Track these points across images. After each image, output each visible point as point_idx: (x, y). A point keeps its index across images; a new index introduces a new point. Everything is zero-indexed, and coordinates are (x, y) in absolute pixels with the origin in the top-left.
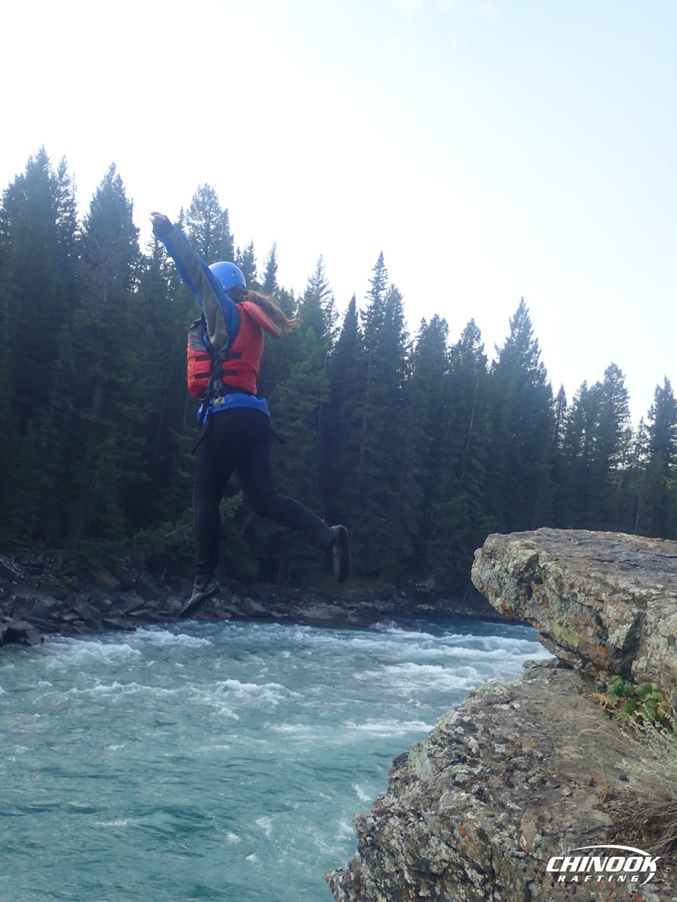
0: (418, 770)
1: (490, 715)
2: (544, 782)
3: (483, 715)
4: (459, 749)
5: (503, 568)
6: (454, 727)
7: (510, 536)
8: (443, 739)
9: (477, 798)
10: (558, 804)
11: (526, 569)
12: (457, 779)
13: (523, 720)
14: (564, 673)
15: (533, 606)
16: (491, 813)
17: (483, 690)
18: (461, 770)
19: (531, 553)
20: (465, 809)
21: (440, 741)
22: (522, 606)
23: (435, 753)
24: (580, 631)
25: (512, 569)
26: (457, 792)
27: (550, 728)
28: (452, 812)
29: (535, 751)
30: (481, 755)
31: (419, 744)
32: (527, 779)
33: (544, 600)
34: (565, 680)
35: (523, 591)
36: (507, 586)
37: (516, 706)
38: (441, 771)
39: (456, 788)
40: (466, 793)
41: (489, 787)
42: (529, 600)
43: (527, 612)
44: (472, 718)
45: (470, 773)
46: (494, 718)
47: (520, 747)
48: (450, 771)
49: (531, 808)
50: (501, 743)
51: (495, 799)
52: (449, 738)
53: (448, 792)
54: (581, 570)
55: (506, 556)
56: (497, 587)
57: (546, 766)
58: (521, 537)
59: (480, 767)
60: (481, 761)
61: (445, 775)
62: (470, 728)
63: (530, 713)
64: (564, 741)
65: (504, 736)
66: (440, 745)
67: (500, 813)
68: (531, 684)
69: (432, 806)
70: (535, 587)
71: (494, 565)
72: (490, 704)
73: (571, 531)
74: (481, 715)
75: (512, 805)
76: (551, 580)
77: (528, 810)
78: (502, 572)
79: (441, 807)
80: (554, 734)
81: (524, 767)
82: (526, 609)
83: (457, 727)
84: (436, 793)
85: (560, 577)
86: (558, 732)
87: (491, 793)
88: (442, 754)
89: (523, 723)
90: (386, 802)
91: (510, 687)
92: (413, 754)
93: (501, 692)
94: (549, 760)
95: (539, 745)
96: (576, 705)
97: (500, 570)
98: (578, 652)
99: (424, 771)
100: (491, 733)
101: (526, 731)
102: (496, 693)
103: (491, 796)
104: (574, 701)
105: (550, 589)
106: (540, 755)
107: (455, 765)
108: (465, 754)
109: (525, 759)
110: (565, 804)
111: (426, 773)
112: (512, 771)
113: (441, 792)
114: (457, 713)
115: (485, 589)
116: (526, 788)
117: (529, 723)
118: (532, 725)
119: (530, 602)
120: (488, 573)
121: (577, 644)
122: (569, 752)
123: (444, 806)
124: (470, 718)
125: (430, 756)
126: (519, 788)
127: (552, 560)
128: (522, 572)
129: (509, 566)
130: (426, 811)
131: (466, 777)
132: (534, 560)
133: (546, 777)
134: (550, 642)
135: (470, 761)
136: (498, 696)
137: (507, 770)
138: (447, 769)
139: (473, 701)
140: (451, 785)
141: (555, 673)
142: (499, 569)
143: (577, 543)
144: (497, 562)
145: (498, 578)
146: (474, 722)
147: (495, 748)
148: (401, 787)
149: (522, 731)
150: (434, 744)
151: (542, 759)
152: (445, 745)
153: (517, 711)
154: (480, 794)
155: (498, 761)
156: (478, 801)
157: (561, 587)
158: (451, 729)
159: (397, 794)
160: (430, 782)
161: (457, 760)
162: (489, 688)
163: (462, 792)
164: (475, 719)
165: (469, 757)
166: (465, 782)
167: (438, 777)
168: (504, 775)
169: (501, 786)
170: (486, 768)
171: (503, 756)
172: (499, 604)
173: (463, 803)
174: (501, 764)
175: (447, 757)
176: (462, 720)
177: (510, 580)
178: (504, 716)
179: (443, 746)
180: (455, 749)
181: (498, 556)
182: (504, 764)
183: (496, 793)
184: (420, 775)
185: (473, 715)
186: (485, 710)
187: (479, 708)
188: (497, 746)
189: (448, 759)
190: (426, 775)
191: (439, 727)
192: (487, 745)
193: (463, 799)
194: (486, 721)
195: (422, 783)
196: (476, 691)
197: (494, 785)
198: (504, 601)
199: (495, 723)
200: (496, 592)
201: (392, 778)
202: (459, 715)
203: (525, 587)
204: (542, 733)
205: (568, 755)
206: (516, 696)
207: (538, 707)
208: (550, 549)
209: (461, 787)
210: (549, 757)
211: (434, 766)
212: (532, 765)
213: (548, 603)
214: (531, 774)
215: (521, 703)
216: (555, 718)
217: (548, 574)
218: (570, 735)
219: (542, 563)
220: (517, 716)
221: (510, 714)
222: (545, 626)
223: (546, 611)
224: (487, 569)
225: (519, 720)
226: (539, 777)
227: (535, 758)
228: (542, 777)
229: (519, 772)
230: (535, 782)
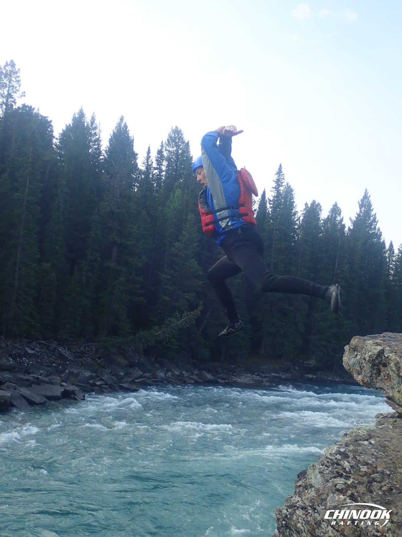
0: (313, 481)
1: (356, 447)
2: (392, 490)
3: (352, 448)
4: (339, 468)
5: (362, 357)
6: (335, 455)
7: (366, 338)
8: (328, 462)
9: (350, 499)
10: (400, 503)
11: (377, 358)
12: (337, 487)
13: (377, 451)
14: (401, 421)
15: (381, 380)
17: (352, 432)
18: (340, 482)
19: (379, 348)
21: (326, 463)
22: (374, 380)
23: (323, 470)
25: (368, 358)
26: (338, 495)
27: (394, 456)
28: (335, 507)
29: (385, 470)
30: (352, 472)
31: (313, 466)
32: (381, 488)
33: (388, 377)
35: (374, 372)
36: (365, 368)
37: (373, 442)
38: (328, 482)
39: (337, 493)
40: (343, 496)
41: (357, 492)
42: (379, 376)
43: (378, 384)
44: (346, 450)
45: (346, 483)
46: (359, 450)
47: (376, 468)
48: (333, 482)
50: (364, 465)
51: (361, 500)
52: (332, 462)
53: (332, 495)
55: (364, 350)
56: (359, 368)
57: (392, 480)
58: (373, 338)
59: (352, 480)
61: (330, 484)
62: (345, 456)
63: (382, 447)
65: (366, 461)
66: (326, 466)
68: (381, 428)
69: (323, 503)
70: (383, 369)
71: (356, 356)
72: (356, 441)
74: (351, 448)
76: (392, 364)
78: (362, 360)
79: (328, 504)
80: (397, 459)
81: (379, 480)
82: (377, 382)
83: (336, 455)
84: (325, 496)
85: (398, 363)
86: (399, 458)
87: (359, 496)
88: (327, 471)
89: (377, 453)
90: (293, 500)
91: (368, 431)
92: (310, 471)
93: (363, 433)
94: (394, 476)
95: (387, 467)
97: (361, 358)
99: (317, 481)
100: (358, 459)
101: (379, 458)
102: (360, 434)
103: (359, 498)
105: (392, 370)
106: (388, 473)
107: (336, 478)
108: (342, 472)
109: (379, 475)
112: (372, 483)
113: (328, 495)
114: (336, 446)
115: (351, 370)
116: (380, 493)
117: (381, 453)
118: (383, 454)
119: (380, 378)
120: (353, 360)
123: (330, 504)
124: (344, 450)
125: (320, 472)
126: (376, 494)
127: (392, 352)
128: (374, 360)
129: (366, 356)
130: (319, 506)
131: (343, 486)
132: (382, 352)
133: (393, 486)
134: (392, 402)
135: (345, 476)
136: (361, 436)
137: (368, 482)
138: (331, 481)
139: (346, 439)
140: (334, 491)
141: (396, 421)
142: (360, 357)
144: (359, 353)
145: (359, 363)
146: (347, 452)
147: (360, 468)
148: (303, 491)
149: (377, 458)
150: (323, 465)
151: (389, 475)
152: (329, 466)
153: (373, 445)
154: (352, 497)
155: (363, 476)
156: (351, 501)
157: (398, 369)
158: (333, 456)
159: (300, 495)
160: (321, 488)
161: (337, 475)
162: (355, 431)
163: (341, 495)
164: (347, 450)
165: (344, 474)
166: (342, 489)
167: (326, 486)
168: (366, 485)
169: (365, 492)
170: (355, 480)
171: (365, 473)
172: (360, 379)
173: (341, 502)
174: (364, 478)
175: (331, 473)
176: (340, 451)
177: (367, 364)
178: (365, 448)
179: (328, 467)
180: (336, 468)
181: (359, 350)
182: (366, 478)
183: (362, 496)
184: (314, 484)
185: (346, 448)
186: (353, 445)
187: (350, 443)
188: (362, 467)
189: (331, 474)
190: (318, 484)
191: (325, 455)
192: (355, 466)
193: (341, 499)
194: (354, 451)
195: (316, 489)
196: (347, 433)
197: (361, 491)
198: (363, 378)
199: (360, 453)
200: (358, 372)
201: (297, 485)
202: (337, 448)
203: (377, 369)
204: (389, 459)
206: (372, 436)
207: (386, 443)
208: (391, 345)
209: (340, 492)
210: (394, 474)
211: (323, 479)
212: (384, 479)
213: (390, 379)
214: (383, 485)
215: (375, 440)
216: (397, 450)
217: (390, 361)
219: (386, 354)
220: (373, 448)
221: (369, 447)
222: (389, 393)
223: (390, 384)
224: (352, 358)
225: (375, 451)
226: (388, 486)
227: (385, 474)
228: (390, 487)
229: (375, 483)
230: (386, 489)
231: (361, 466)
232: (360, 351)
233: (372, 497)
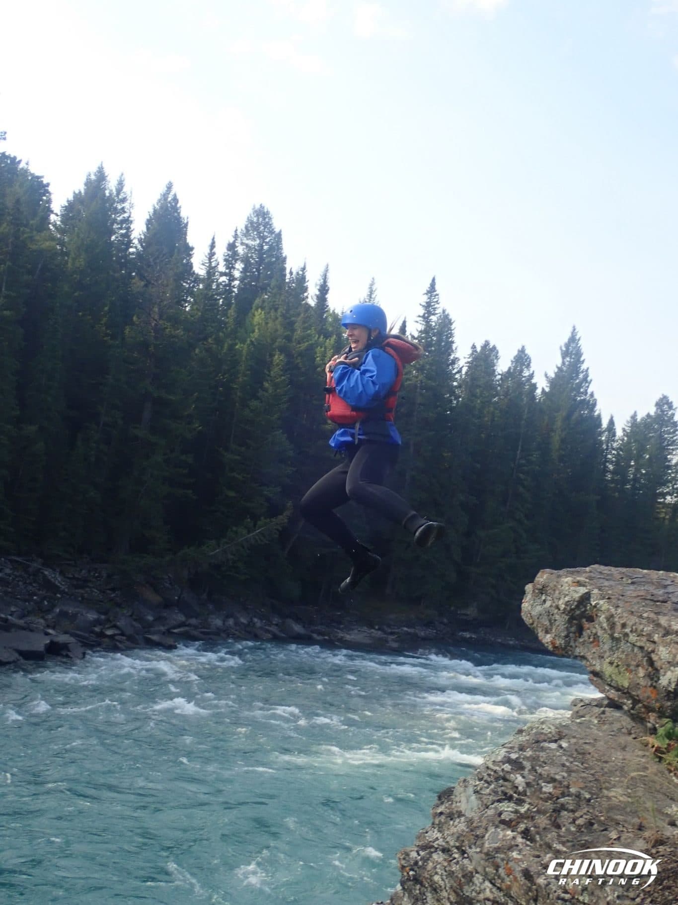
0: (463, 807)
1: (537, 753)
2: (592, 824)
4: (506, 786)
5: (554, 605)
6: (501, 764)
7: (561, 572)
8: (489, 775)
9: (523, 838)
11: (577, 607)
12: (503, 817)
13: (571, 760)
14: (613, 713)
15: (583, 643)
16: (537, 853)
17: (531, 727)
18: (507, 808)
19: (583, 590)
20: (510, 848)
21: (486, 777)
22: (572, 644)
23: (481, 789)
24: (631, 672)
25: (563, 606)
26: (502, 830)
27: (598, 769)
28: (497, 850)
29: (582, 792)
30: (528, 794)
31: (465, 781)
32: (574, 821)
33: (594, 638)
34: (613, 720)
35: (573, 629)
36: (557, 623)
37: (564, 744)
38: (487, 808)
39: (502, 826)
40: (513, 831)
41: (535, 827)
42: (580, 637)
43: (578, 649)
44: (520, 756)
45: (516, 812)
46: (542, 757)
47: (568, 787)
48: (496, 808)
50: (548, 782)
51: (541, 839)
52: (496, 775)
53: (493, 830)
54: (633, 610)
55: (557, 592)
56: (547, 623)
57: (594, 808)
58: (572, 573)
59: (527, 806)
61: (490, 812)
62: (517, 765)
63: (579, 754)
64: (613, 783)
65: (552, 775)
66: (486, 781)
67: (546, 853)
68: (580, 723)
69: (477, 843)
70: (586, 625)
71: (545, 601)
72: (537, 742)
73: (624, 570)
74: (529, 753)
75: (559, 847)
76: (602, 618)
78: (553, 609)
79: (487, 845)
80: (603, 775)
81: (571, 808)
82: (576, 647)
83: (504, 764)
84: (482, 830)
85: (612, 616)
86: (606, 773)
87: (538, 833)
88: (488, 791)
89: (571, 763)
90: (429, 836)
91: (558, 726)
92: (459, 789)
93: (549, 730)
94: (597, 802)
95: (586, 787)
96: (625, 747)
97: (551, 606)
98: (629, 693)
99: (470, 807)
100: (539, 771)
101: (573, 771)
102: (544, 731)
103: (537, 836)
104: (623, 742)
105: (601, 627)
106: (588, 796)
107: (501, 802)
108: (512, 793)
109: (573, 800)
111: (472, 809)
112: (559, 811)
113: (486, 829)
114: (505, 750)
115: (535, 625)
116: (573, 829)
117: (576, 763)
118: (580, 765)
119: (581, 640)
120: (539, 609)
121: (627, 684)
122: (617, 794)
123: (490, 844)
124: (517, 756)
125: (476, 792)
126: (566, 830)
127: (603, 598)
128: (572, 610)
129: (560, 602)
130: (470, 848)
131: (513, 816)
132: (586, 598)
133: (594, 819)
134: (600, 681)
135: (517, 799)
136: (546, 734)
137: (554, 811)
138: (493, 806)
139: (520, 738)
140: (497, 823)
141: (603, 713)
142: (549, 605)
143: (630, 581)
144: (549, 598)
145: (549, 613)
146: (521, 760)
147: (542, 788)
148: (445, 823)
149: (570, 771)
150: (480, 780)
151: (589, 800)
152: (491, 781)
153: (565, 750)
154: (526, 834)
155: (546, 800)
156: (524, 840)
157: (612, 626)
158: (498, 765)
159: (441, 829)
160: (476, 818)
161: (504, 797)
162: (537, 726)
163: (508, 831)
164: (522, 756)
165: (515, 795)
166: (511, 821)
167: (483, 814)
168: (551, 815)
169: (548, 826)
170: (532, 807)
171: (550, 796)
172: (549, 640)
173: (508, 842)
174: (548, 804)
175: (493, 794)
176: (509, 758)
177: (561, 616)
178: (551, 755)
179: (489, 783)
180: (502, 786)
181: (549, 591)
182: (551, 803)
183: (542, 833)
184: (465, 811)
185: (521, 753)
186: (533, 748)
187: (526, 745)
188: (545, 786)
189: (494, 796)
190: (472, 811)
191: (486, 764)
192: (534, 783)
193: (508, 838)
194: (533, 759)
195: (468, 820)
196: (524, 728)
197: (541, 825)
198: (554, 638)
199: (543, 762)
200: (546, 629)
201: (436, 813)
202: (506, 752)
203: (576, 624)
204: (591, 774)
205: (616, 797)
206: (564, 734)
207: (587, 747)
208: (602, 587)
209: (507, 825)
210: (597, 798)
211: (480, 802)
212: (580, 806)
213: (599, 641)
214: (578, 816)
215: (569, 742)
216: (603, 759)
217: (600, 612)
218: (618, 777)
219: (594, 601)
220: (565, 755)
221: (558, 754)
222: (595, 665)
223: (597, 650)
224: (537, 605)
225: (567, 760)
226: (586, 819)
227: (582, 798)
228: (591, 819)
229: (566, 813)
230: (582, 824)
231: (543, 784)
232: (550, 593)
233: (559, 836)
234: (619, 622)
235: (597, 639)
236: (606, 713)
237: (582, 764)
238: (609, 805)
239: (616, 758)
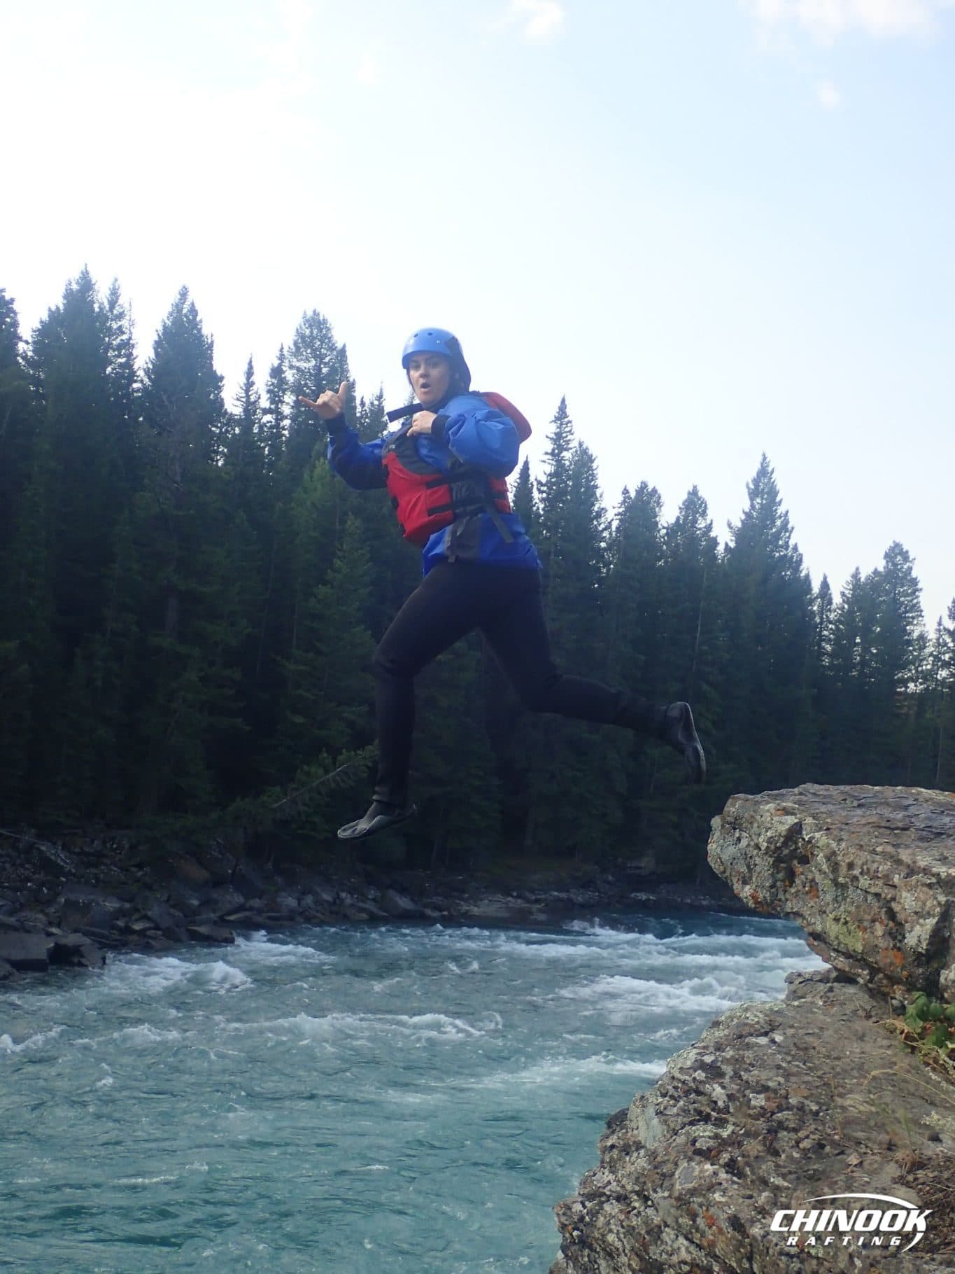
0: (642, 1135)
1: (741, 1052)
2: (822, 1146)
3: (731, 1053)
4: (700, 1102)
5: (752, 843)
6: (691, 1071)
7: (760, 797)
8: (676, 1088)
9: (727, 1172)
10: (842, 1177)
11: (785, 844)
12: (697, 1144)
13: (789, 1058)
14: (844, 990)
15: (796, 894)
16: (749, 1192)
17: (730, 1017)
18: (704, 1132)
19: (791, 820)
20: (711, 1188)
21: (671, 1091)
22: (781, 896)
23: (665, 1109)
24: (865, 929)
25: (765, 844)
26: (698, 1164)
27: (826, 1069)
28: (693, 1192)
29: (807, 1102)
30: (732, 1110)
31: (643, 1097)
32: (798, 1142)
33: (811, 887)
34: (846, 1000)
35: (780, 876)
36: (758, 869)
37: (778, 1038)
38: (676, 1134)
39: (697, 1158)
40: (712, 1165)
41: (743, 1156)
42: (791, 886)
43: (789, 904)
44: (717, 1058)
45: (716, 1136)
46: (748, 1057)
47: (786, 1098)
48: (688, 1134)
49: (805, 1183)
50: (759, 1093)
51: (753, 1173)
52: (686, 1088)
53: (686, 1164)
54: (862, 843)
55: (755, 825)
56: (744, 869)
57: (824, 1124)
58: (775, 798)
59: (730, 1128)
60: (732, 1119)
61: (681, 1140)
62: (714, 1072)
63: (799, 1049)
64: (848, 1086)
65: (763, 1082)
66: (672, 1097)
67: (761, 1192)
68: (798, 1006)
69: (666, 1184)
70: (799, 869)
71: (739, 839)
72: (740, 1037)
73: (847, 788)
74: (729, 1053)
75: (778, 1181)
76: (820, 857)
77: (801, 1187)
78: (751, 849)
79: (678, 1187)
80: (834, 1077)
81: (793, 1126)
82: (787, 900)
83: (695, 1071)
84: (670, 1166)
85: (834, 853)
86: (838, 1074)
87: (748, 1164)
88: (675, 1110)
89: (789, 1062)
90: (598, 1181)
91: (768, 1012)
92: (634, 1111)
93: (756, 1020)
94: (828, 1114)
95: (812, 1094)
96: (864, 1035)
97: (748, 845)
98: (864, 960)
99: (651, 1134)
100: (744, 1078)
101: (793, 1075)
102: (749, 1021)
103: (748, 1169)
104: (859, 1029)
105: (820, 871)
106: (814, 1108)
107: (694, 1125)
108: (708, 1110)
109: (794, 1115)
110: (852, 1177)
112: (776, 1132)
113: (676, 1164)
114: (698, 1051)
115: (727, 874)
116: (796, 1155)
117: (797, 1063)
118: (801, 1065)
119: (793, 890)
120: (731, 850)
121: (861, 948)
122: (855, 1102)
123: (681, 1184)
124: (713, 1058)
125: (658, 1113)
126: (787, 1157)
127: (820, 829)
128: (779, 848)
129: (761, 840)
130: (655, 1191)
131: (711, 1143)
132: (796, 830)
133: (825, 1139)
134: (823, 945)
135: (716, 1119)
136: (752, 1026)
137: (769, 1131)
138: (683, 1131)
139: (717, 1034)
140: (690, 1154)
141: (831, 990)
142: (746, 843)
143: (855, 804)
144: (744, 834)
145: (746, 856)
146: (719, 1064)
147: (750, 1100)
148: (619, 1159)
149: (787, 1075)
150: (664, 1095)
151: (817, 1113)
152: (679, 1096)
153: (779, 1046)
154: (731, 1167)
155: (756, 1117)
156: (729, 1176)
157: (835, 867)
158: (687, 1074)
159: (613, 1169)
160: (660, 1150)
161: (698, 1118)
162: (738, 1014)
163: (706, 1164)
164: (720, 1059)
165: (714, 1114)
166: (709, 1150)
167: (671, 1143)
168: (764, 1138)
169: (761, 1154)
170: (738, 1128)
171: (762, 1111)
172: (748, 894)
173: (708, 1180)
174: (761, 1122)
175: (683, 1114)
176: (702, 1061)
177: (763, 858)
178: (761, 1054)
179: (676, 1099)
180: (694, 1103)
181: (744, 825)
182: (764, 1122)
183: (754, 1164)
184: (645, 1141)
185: (718, 1053)
186: (734, 1046)
187: (726, 1043)
188: (754, 1097)
189: (684, 1117)
190: (655, 1141)
191: (670, 1073)
192: (738, 1095)
193: (707, 1174)
194: (737, 1061)
195: (649, 1153)
196: (720, 1019)
197: (751, 1153)
198: (755, 890)
199: (750, 1064)
200: (744, 878)
201: (606, 1146)
202: (697, 1054)
203: (785, 868)
204: (818, 1077)
205: (854, 1107)
206: (777, 1024)
207: (810, 1039)
208: (817, 814)
209: (703, 1157)
210: (827, 1110)
211: (665, 1127)
212: (804, 1123)
213: (818, 891)
214: (803, 1136)
215: (785, 1034)
216: (834, 1054)
217: (817, 849)
218: (856, 1078)
219: (807, 835)
220: (779, 1053)
221: (770, 1051)
222: (815, 923)
223: (816, 903)
224: (729, 845)
225: (783, 1060)
226: (814, 1139)
227: (807, 1112)
228: (819, 1139)
229: (785, 1133)
230: (809, 1146)
231: (751, 1095)
232: (746, 828)
233: (777, 1166)
234: (843, 860)
235: (814, 888)
236: (835, 990)
237: (804, 1064)
238: (845, 1117)
239: (850, 1052)
